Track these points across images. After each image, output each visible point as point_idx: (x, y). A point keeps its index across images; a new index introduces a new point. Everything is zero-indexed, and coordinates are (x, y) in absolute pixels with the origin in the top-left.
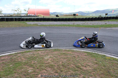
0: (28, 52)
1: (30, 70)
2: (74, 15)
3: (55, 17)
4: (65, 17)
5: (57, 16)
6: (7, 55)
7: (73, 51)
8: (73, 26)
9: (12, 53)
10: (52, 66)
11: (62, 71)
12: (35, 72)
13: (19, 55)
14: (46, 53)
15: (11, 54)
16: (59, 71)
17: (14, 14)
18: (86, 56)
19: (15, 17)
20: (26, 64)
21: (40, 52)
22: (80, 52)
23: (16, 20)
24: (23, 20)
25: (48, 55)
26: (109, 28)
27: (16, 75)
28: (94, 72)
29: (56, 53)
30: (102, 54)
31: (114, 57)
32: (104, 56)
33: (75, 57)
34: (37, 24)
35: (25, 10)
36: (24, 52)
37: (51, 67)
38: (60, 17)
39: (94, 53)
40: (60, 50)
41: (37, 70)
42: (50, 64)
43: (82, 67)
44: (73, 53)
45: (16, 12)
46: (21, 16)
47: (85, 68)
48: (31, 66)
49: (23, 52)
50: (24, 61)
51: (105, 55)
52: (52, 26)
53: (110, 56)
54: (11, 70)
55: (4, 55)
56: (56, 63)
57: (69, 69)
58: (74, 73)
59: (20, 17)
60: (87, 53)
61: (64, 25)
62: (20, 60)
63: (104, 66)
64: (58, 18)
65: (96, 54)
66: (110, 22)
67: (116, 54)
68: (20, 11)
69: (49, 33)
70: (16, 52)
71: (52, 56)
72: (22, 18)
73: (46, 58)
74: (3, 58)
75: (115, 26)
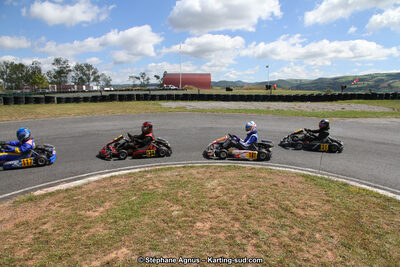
0: (168, 169)
1: (176, 211)
2: (268, 87)
3: (224, 92)
4: (246, 92)
5: (228, 89)
6: (125, 175)
7: (271, 172)
8: (268, 111)
9: (133, 171)
10: (225, 203)
11: (248, 217)
12: (186, 216)
13: (149, 176)
14: (208, 175)
15: (134, 174)
16: (241, 216)
17: (135, 86)
18: (301, 183)
19: (137, 93)
20: (165, 196)
21: (194, 171)
22: (287, 175)
23: (139, 98)
24: (153, 98)
25: (214, 179)
26: (351, 120)
27: (147, 221)
28: (324, 223)
29: (230, 174)
30: (340, 180)
31: (368, 188)
32: (345, 185)
33: (276, 185)
34: (184, 107)
35: (158, 77)
36: (159, 170)
37: (223, 206)
38: (236, 92)
39: (322, 178)
40: (239, 168)
41: (192, 213)
42: (220, 199)
43: (294, 210)
44: (272, 176)
45: (138, 82)
46: (148, 90)
47: (302, 213)
48: (177, 202)
49: (156, 170)
50: (161, 191)
51: (348, 182)
52: (217, 111)
53: (358, 185)
54: (135, 208)
55: (117, 173)
56: (232, 198)
57: (264, 212)
58: (276, 222)
59: (148, 92)
60: (303, 176)
61: (246, 111)
62: (150, 187)
63: (347, 208)
64: (230, 93)
65: (326, 180)
66: (353, 105)
67: (371, 181)
68: (146, 78)
69: (211, 128)
70: (142, 169)
71: (222, 181)
72: (153, 93)
73: (209, 186)
74: (115, 181)
75: (365, 115)
